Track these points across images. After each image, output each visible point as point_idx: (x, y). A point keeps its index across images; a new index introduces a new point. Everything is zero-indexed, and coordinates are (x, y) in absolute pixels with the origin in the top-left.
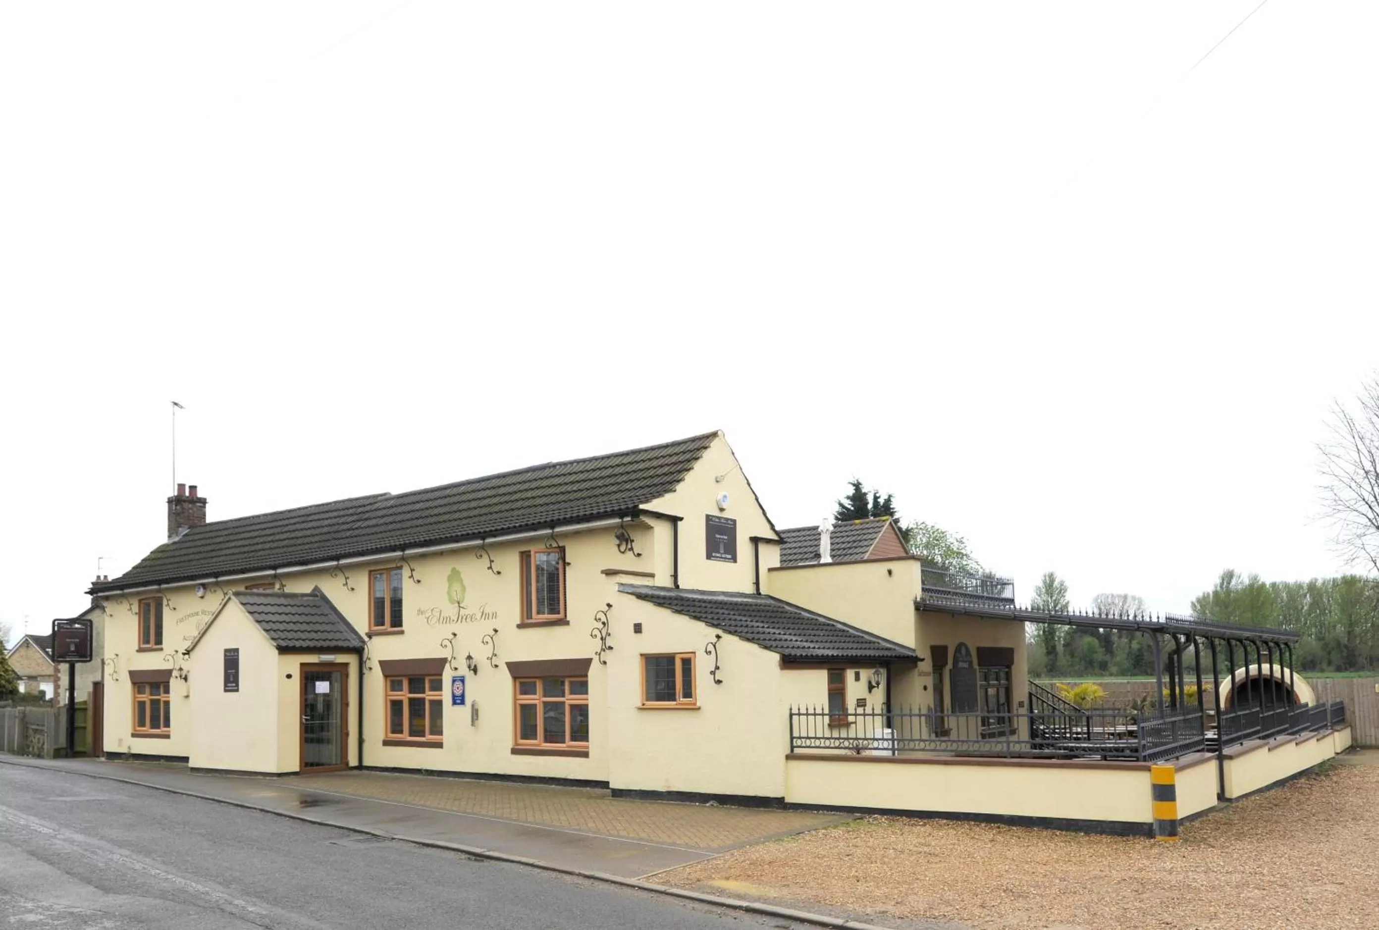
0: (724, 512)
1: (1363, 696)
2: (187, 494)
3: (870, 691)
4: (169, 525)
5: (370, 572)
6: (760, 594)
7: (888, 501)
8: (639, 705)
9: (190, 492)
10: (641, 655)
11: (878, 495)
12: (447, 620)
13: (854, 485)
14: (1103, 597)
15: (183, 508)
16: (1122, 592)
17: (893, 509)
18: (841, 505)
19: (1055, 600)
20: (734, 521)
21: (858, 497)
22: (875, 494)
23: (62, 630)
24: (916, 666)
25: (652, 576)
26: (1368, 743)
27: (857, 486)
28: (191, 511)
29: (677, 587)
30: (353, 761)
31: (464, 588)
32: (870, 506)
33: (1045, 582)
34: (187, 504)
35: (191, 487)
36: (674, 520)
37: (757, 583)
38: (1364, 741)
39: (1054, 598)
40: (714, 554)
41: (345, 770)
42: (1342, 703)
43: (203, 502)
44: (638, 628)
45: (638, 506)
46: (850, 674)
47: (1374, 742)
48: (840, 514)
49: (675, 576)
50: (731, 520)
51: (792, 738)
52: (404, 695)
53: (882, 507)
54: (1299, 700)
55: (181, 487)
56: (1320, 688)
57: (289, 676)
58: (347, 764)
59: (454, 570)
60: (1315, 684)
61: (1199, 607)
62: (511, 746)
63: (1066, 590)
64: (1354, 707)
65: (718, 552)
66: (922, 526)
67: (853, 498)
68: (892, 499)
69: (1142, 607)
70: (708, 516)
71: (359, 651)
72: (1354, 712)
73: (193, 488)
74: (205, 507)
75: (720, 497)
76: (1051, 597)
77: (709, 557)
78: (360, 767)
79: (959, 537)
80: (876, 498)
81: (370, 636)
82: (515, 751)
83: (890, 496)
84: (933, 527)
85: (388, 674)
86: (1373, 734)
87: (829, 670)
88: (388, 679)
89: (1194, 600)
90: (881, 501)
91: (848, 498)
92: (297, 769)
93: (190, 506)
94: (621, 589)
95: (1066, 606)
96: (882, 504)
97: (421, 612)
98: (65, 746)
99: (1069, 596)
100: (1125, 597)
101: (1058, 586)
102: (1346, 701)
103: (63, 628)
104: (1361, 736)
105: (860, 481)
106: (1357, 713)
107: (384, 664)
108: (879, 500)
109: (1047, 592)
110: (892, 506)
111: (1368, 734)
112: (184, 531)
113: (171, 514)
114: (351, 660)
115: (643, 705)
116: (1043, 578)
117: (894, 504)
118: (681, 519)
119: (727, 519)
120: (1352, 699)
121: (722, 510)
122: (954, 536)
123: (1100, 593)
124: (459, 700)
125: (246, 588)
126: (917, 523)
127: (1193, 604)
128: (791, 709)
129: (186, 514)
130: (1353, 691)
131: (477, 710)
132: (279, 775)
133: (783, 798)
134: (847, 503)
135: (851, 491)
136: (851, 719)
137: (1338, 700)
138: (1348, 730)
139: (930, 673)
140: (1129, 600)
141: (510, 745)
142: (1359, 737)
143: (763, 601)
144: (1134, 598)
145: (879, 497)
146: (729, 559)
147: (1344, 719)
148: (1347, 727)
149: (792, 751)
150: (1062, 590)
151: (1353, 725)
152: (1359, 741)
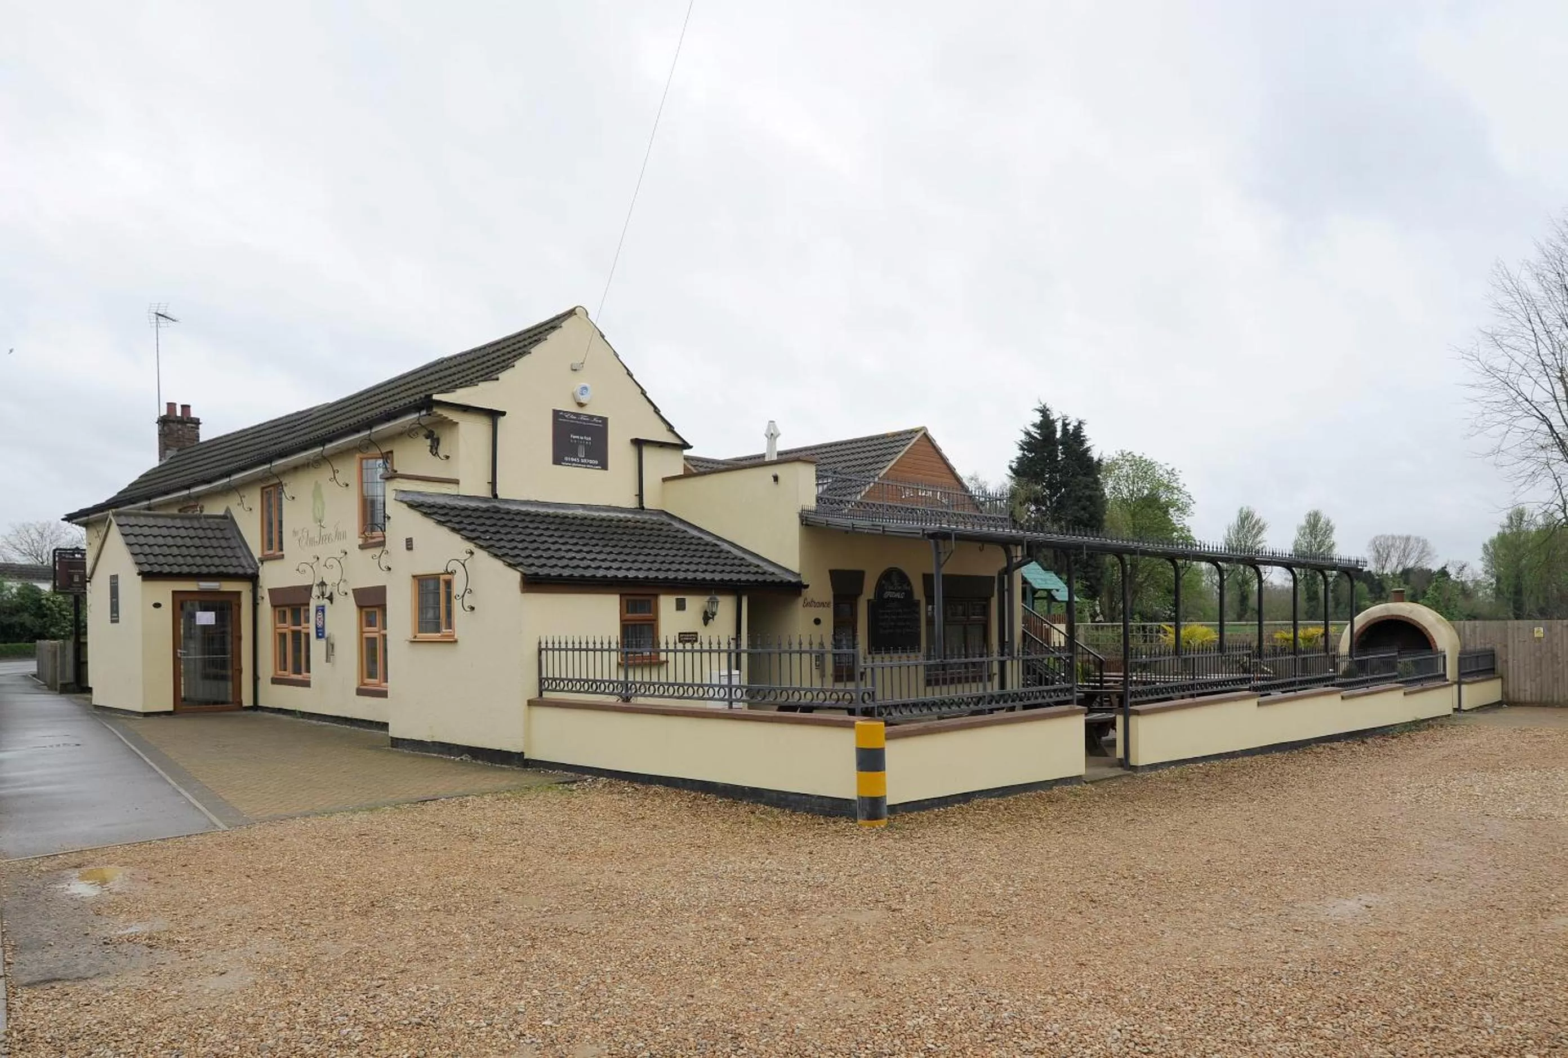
0: (586, 408)
1: (1519, 641)
2: (179, 413)
3: (706, 624)
4: (160, 448)
5: (263, 488)
6: (643, 508)
7: (1078, 428)
8: (410, 637)
9: (182, 413)
10: (414, 577)
11: (1067, 422)
12: (311, 542)
13: (1041, 411)
14: (1382, 539)
15: (171, 429)
16: (1405, 533)
17: (1084, 436)
18: (1028, 434)
19: (1319, 542)
20: (604, 421)
21: (1046, 424)
22: (1064, 421)
23: (63, 560)
24: (800, 594)
25: (456, 482)
26: (1522, 699)
27: (1044, 412)
28: (180, 432)
29: (495, 496)
30: (247, 701)
31: (323, 503)
32: (1058, 435)
33: (1308, 522)
34: (176, 424)
35: (183, 406)
36: (494, 415)
37: (640, 496)
38: (1516, 696)
39: (1318, 540)
40: (566, 459)
41: (238, 710)
42: (1493, 651)
43: (197, 422)
44: (409, 544)
45: (431, 395)
46: (666, 603)
47: (1528, 699)
48: (1026, 443)
49: (493, 483)
50: (600, 418)
51: (541, 681)
52: (288, 627)
53: (1072, 434)
54: (1436, 646)
55: (171, 406)
56: (1468, 632)
57: (157, 605)
58: (241, 703)
59: (316, 482)
60: (1462, 627)
61: (1491, 550)
62: (356, 686)
63: (1332, 530)
64: (1507, 655)
65: (576, 456)
66: (1130, 458)
67: (1041, 426)
68: (1084, 427)
69: (1426, 550)
70: (556, 413)
71: (253, 579)
72: (1506, 661)
73: (186, 408)
74: (198, 428)
75: (577, 389)
76: (1315, 539)
77: (557, 460)
78: (256, 707)
79: (1169, 469)
80: (1065, 425)
81: (262, 562)
82: (360, 692)
83: (1080, 423)
84: (1141, 457)
85: (274, 604)
86: (1528, 687)
87: (621, 595)
88: (278, 609)
89: (1487, 542)
90: (1071, 428)
91: (1034, 425)
92: (170, 708)
93: (179, 426)
94: (401, 496)
95: (1331, 547)
96: (1071, 431)
97: (295, 533)
98: (72, 681)
99: (1335, 537)
100: (1408, 539)
101: (1324, 526)
102: (1498, 648)
103: (64, 558)
104: (1514, 691)
105: (1048, 406)
106: (1510, 664)
107: (272, 592)
108: (1068, 427)
109: (1311, 533)
110: (1082, 434)
111: (1522, 687)
112: (170, 453)
113: (162, 435)
114: (244, 588)
115: (415, 637)
116: (1308, 518)
117: (1086, 431)
118: (503, 414)
119: (591, 417)
120: (1506, 646)
121: (581, 405)
122: (1163, 468)
123: (1380, 534)
124: (320, 633)
125: (180, 510)
126: (1123, 454)
127: (1485, 546)
128: (540, 643)
129: (176, 435)
130: (1506, 636)
131: (333, 645)
132: (147, 715)
133: (522, 753)
134: (1033, 431)
135: (1038, 418)
136: (663, 656)
137: (1488, 646)
138: (1499, 682)
139: (828, 604)
140: (1412, 542)
141: (354, 684)
142: (1511, 692)
143: (647, 517)
144: (1418, 540)
145: (1069, 424)
146: (594, 465)
147: (1493, 669)
148: (1498, 678)
149: (541, 695)
150: (1329, 530)
151: (1505, 677)
152: (1511, 696)
